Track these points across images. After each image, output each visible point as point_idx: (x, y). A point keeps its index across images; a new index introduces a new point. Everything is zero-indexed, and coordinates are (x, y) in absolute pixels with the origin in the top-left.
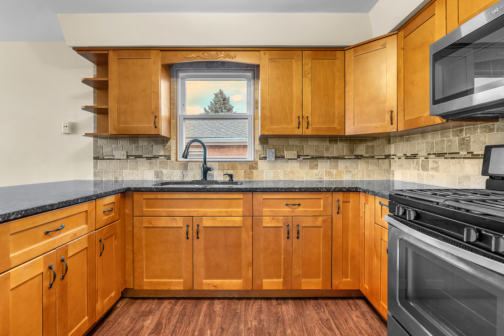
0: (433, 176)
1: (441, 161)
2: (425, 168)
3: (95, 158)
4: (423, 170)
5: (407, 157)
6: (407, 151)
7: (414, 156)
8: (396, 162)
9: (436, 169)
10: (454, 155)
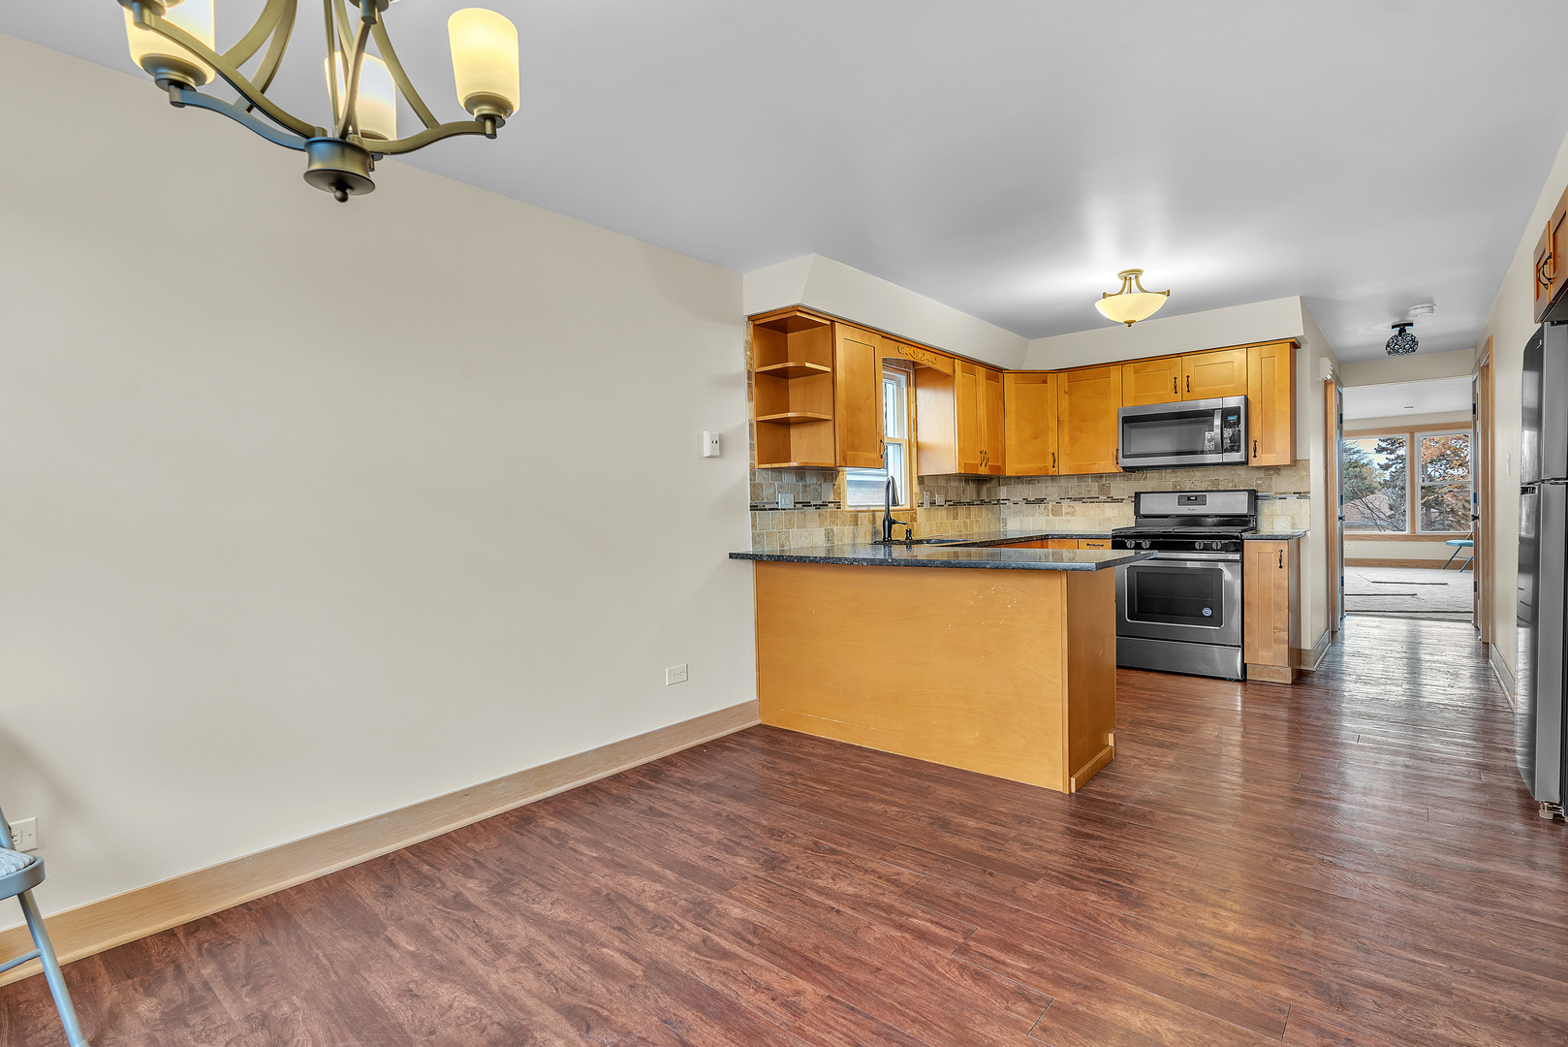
0: (1068, 521)
1: (1078, 505)
2: (1055, 513)
3: (753, 508)
4: (1054, 515)
5: (1028, 502)
6: (1029, 494)
7: (1041, 501)
8: (1009, 507)
9: (1073, 514)
10: (1093, 500)
